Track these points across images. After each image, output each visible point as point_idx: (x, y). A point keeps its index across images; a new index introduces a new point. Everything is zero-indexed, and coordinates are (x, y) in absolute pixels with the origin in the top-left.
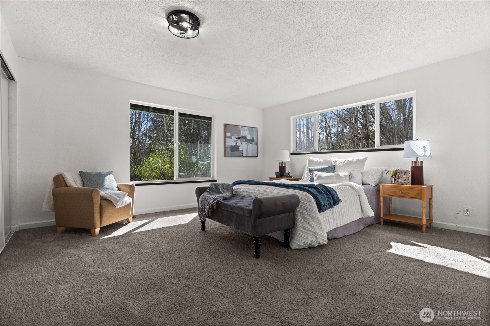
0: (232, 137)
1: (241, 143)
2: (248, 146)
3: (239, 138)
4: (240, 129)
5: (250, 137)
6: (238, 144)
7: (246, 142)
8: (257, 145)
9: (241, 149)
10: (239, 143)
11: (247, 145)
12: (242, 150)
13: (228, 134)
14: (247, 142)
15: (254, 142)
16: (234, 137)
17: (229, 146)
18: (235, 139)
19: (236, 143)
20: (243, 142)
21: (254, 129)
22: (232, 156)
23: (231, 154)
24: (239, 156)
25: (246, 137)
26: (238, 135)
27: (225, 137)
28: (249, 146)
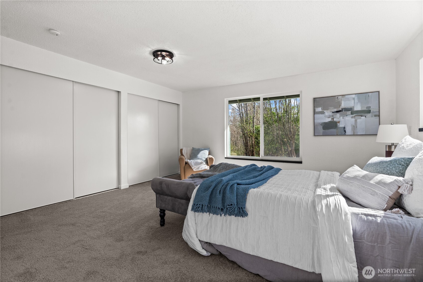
0: (325, 111)
1: (342, 117)
2: (356, 121)
3: (337, 112)
4: (340, 100)
5: (362, 107)
6: (335, 120)
7: (352, 116)
8: (379, 116)
9: (341, 125)
10: (338, 118)
11: (353, 120)
12: (343, 126)
13: (319, 109)
14: (354, 115)
15: (371, 114)
16: (329, 111)
17: (320, 123)
18: (331, 114)
19: (333, 119)
20: (344, 116)
21: (370, 94)
22: (324, 135)
23: (323, 132)
24: (337, 135)
25: (351, 108)
26: (336, 108)
27: (315, 113)
28: (358, 121)
